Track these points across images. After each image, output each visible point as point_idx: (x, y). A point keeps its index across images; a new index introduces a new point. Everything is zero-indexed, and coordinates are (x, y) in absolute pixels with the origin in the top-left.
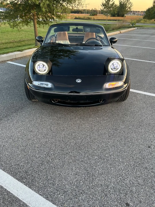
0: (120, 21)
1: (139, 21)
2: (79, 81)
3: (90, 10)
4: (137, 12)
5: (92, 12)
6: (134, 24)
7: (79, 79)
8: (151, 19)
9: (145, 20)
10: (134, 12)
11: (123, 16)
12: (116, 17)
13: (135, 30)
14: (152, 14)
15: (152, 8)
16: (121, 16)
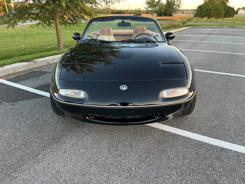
0: (168, 21)
1: (189, 20)
2: (124, 88)
3: (134, 10)
4: (186, 11)
5: (136, 12)
6: (185, 23)
7: (124, 86)
8: (203, 17)
9: (197, 18)
10: (182, 10)
11: (170, 15)
12: (163, 17)
13: (187, 29)
14: (204, 12)
15: (203, 5)
16: (168, 15)
